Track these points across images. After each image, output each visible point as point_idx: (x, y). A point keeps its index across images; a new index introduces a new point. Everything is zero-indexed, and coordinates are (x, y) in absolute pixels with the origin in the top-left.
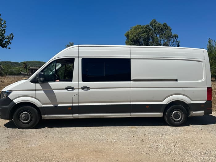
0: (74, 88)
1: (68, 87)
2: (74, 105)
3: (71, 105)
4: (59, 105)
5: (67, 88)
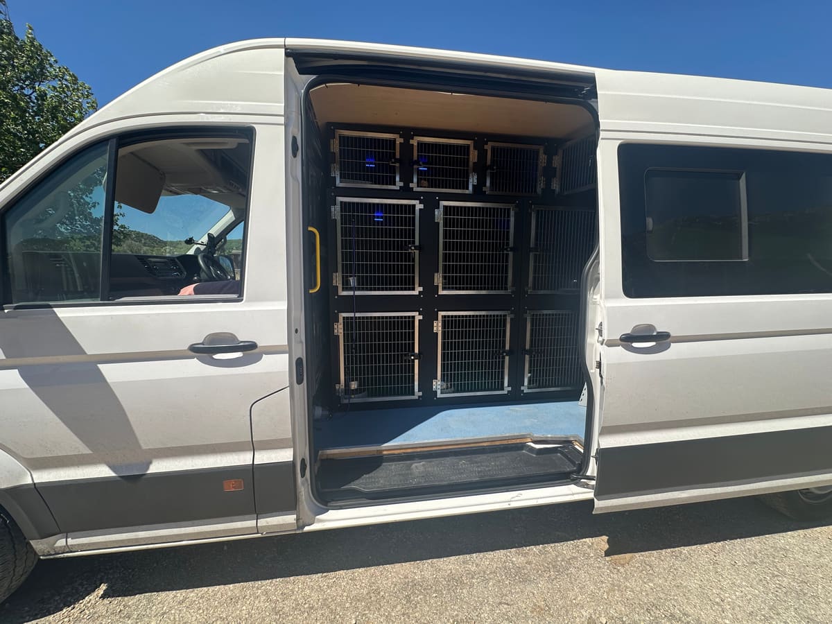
0: (253, 346)
1: (213, 338)
2: (263, 458)
3: (242, 459)
4: (159, 467)
5: (206, 350)
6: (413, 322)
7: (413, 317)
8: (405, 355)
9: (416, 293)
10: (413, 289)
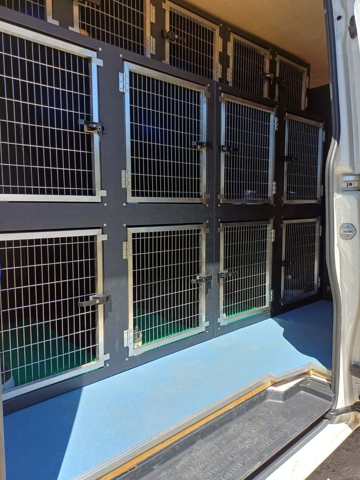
6: (93, 246)
7: (93, 238)
8: (82, 299)
9: (96, 199)
10: (92, 193)
